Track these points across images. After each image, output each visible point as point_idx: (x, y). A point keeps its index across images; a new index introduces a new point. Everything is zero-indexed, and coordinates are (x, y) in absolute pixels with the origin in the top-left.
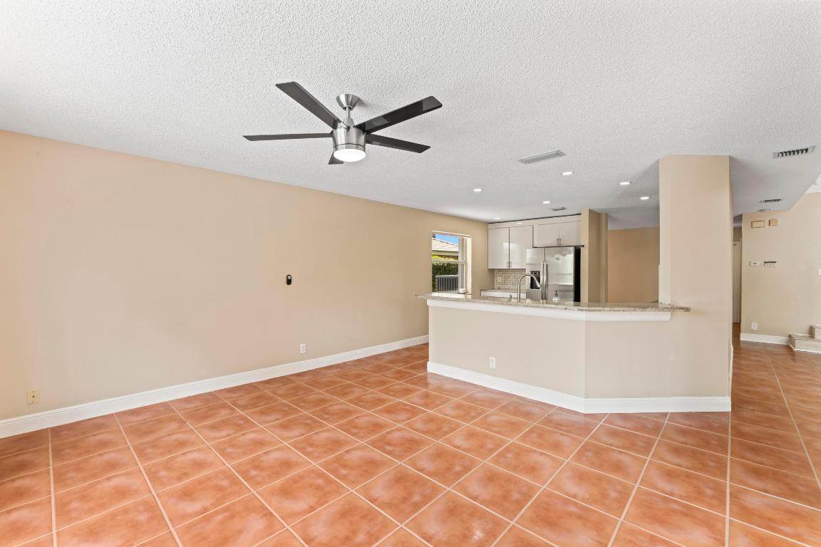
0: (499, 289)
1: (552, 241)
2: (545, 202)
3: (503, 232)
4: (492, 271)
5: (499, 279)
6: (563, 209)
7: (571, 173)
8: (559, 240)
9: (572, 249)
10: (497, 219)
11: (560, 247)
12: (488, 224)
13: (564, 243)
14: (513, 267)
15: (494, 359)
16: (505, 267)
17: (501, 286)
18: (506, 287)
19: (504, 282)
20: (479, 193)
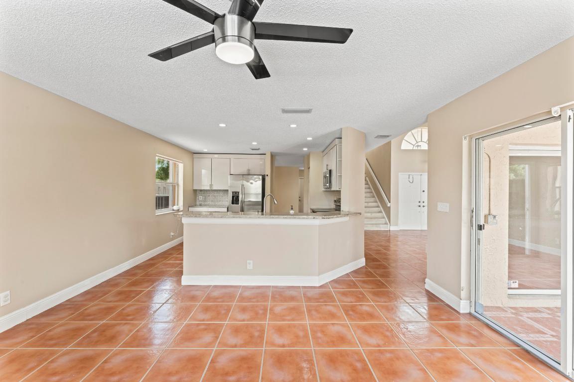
0: (201, 205)
1: (244, 170)
2: (254, 143)
3: (206, 161)
4: (195, 191)
5: (201, 198)
6: (259, 149)
7: (296, 126)
8: (249, 170)
9: (261, 177)
10: (205, 150)
11: (248, 175)
12: (194, 153)
13: (252, 172)
14: (214, 188)
15: (251, 262)
16: (208, 188)
17: (202, 203)
18: (206, 203)
19: (205, 200)
20: (222, 128)
